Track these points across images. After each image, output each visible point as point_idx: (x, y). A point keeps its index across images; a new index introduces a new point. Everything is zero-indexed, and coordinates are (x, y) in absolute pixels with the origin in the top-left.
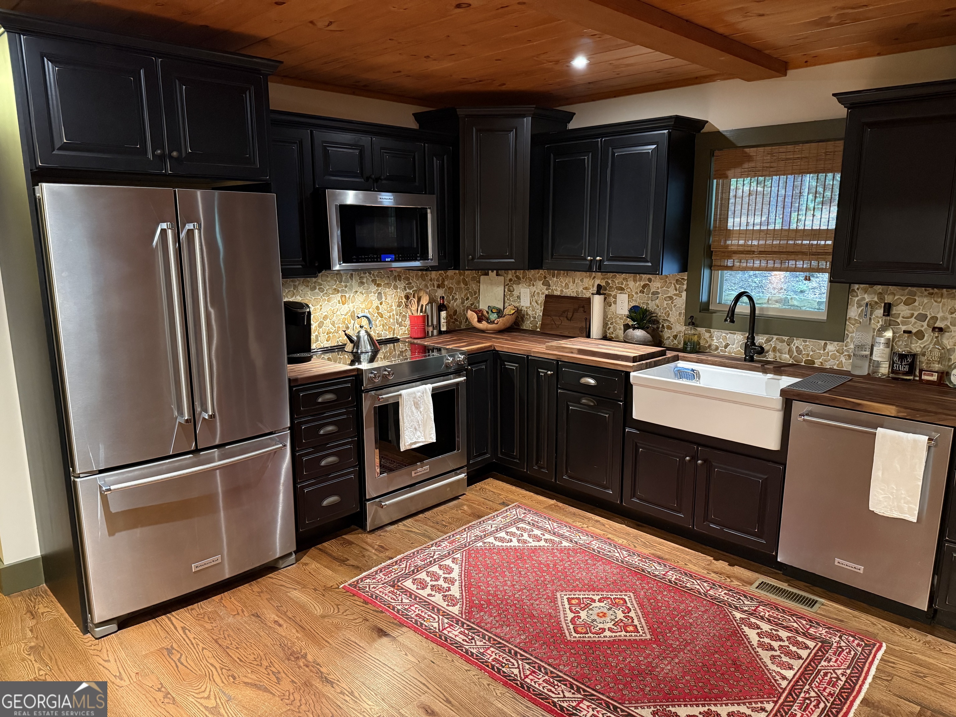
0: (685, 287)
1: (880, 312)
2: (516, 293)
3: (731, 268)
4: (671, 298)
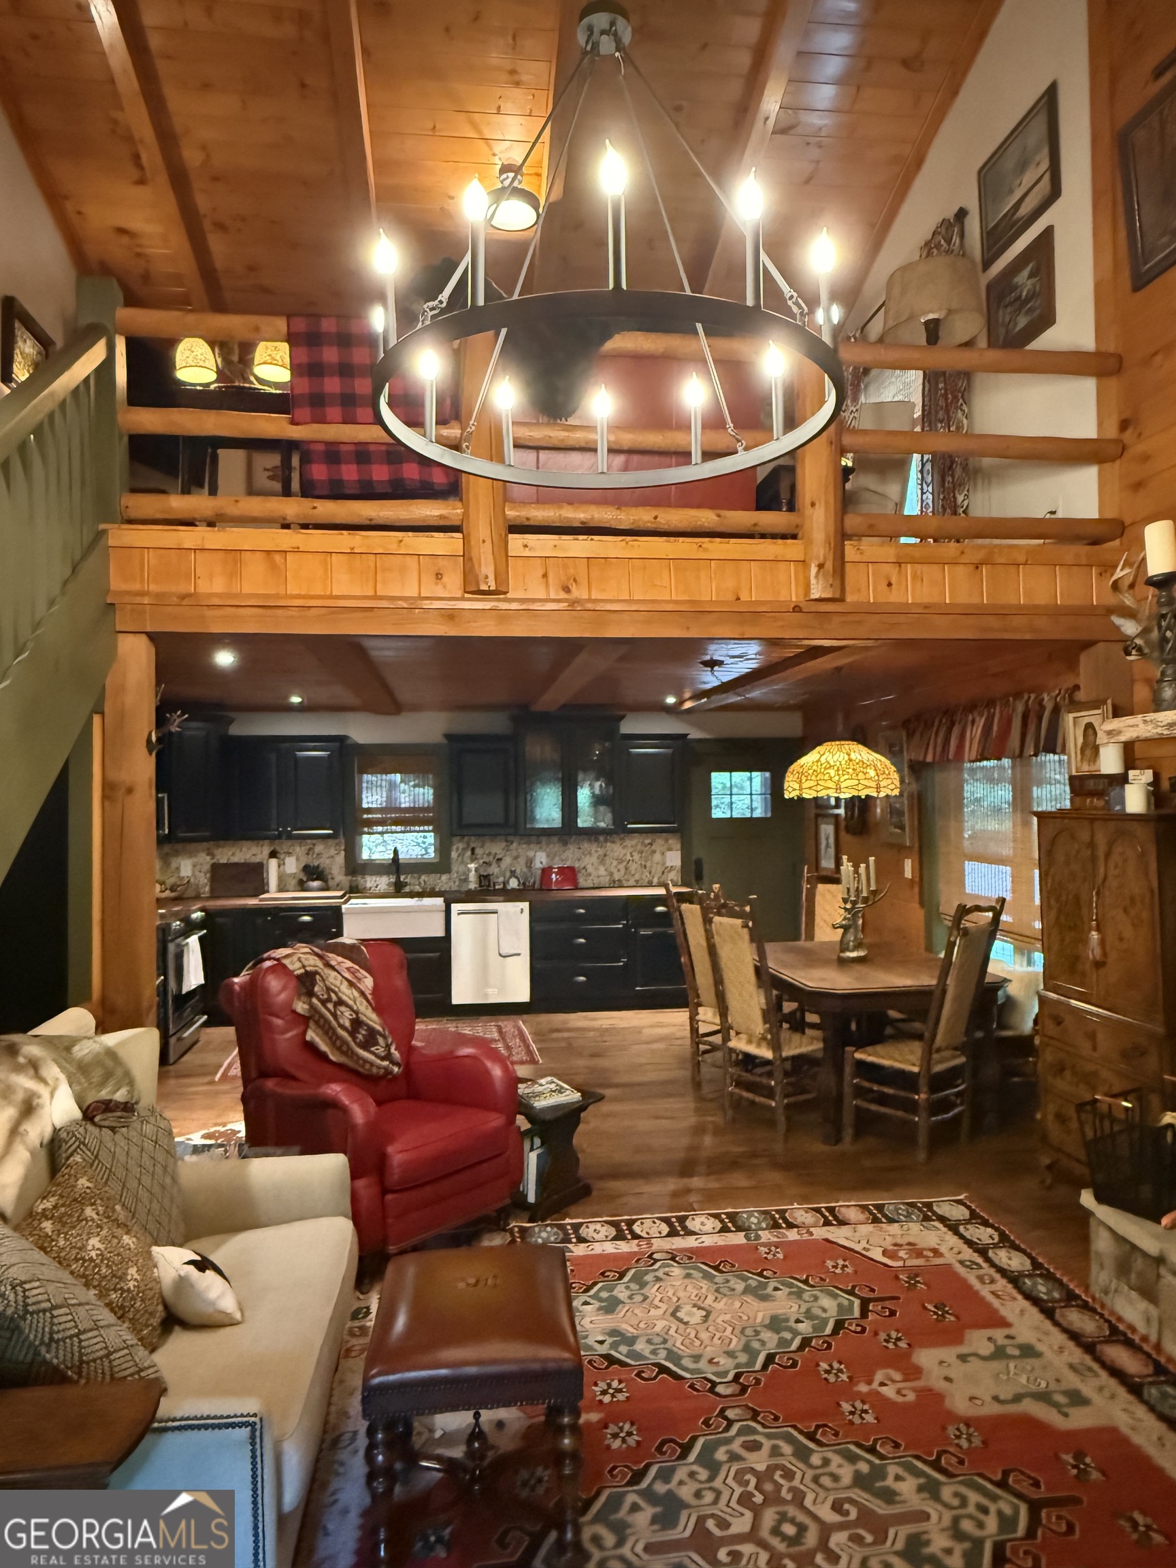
0: (343, 847)
1: (469, 853)
2: (174, 865)
3: (369, 833)
4: (332, 857)
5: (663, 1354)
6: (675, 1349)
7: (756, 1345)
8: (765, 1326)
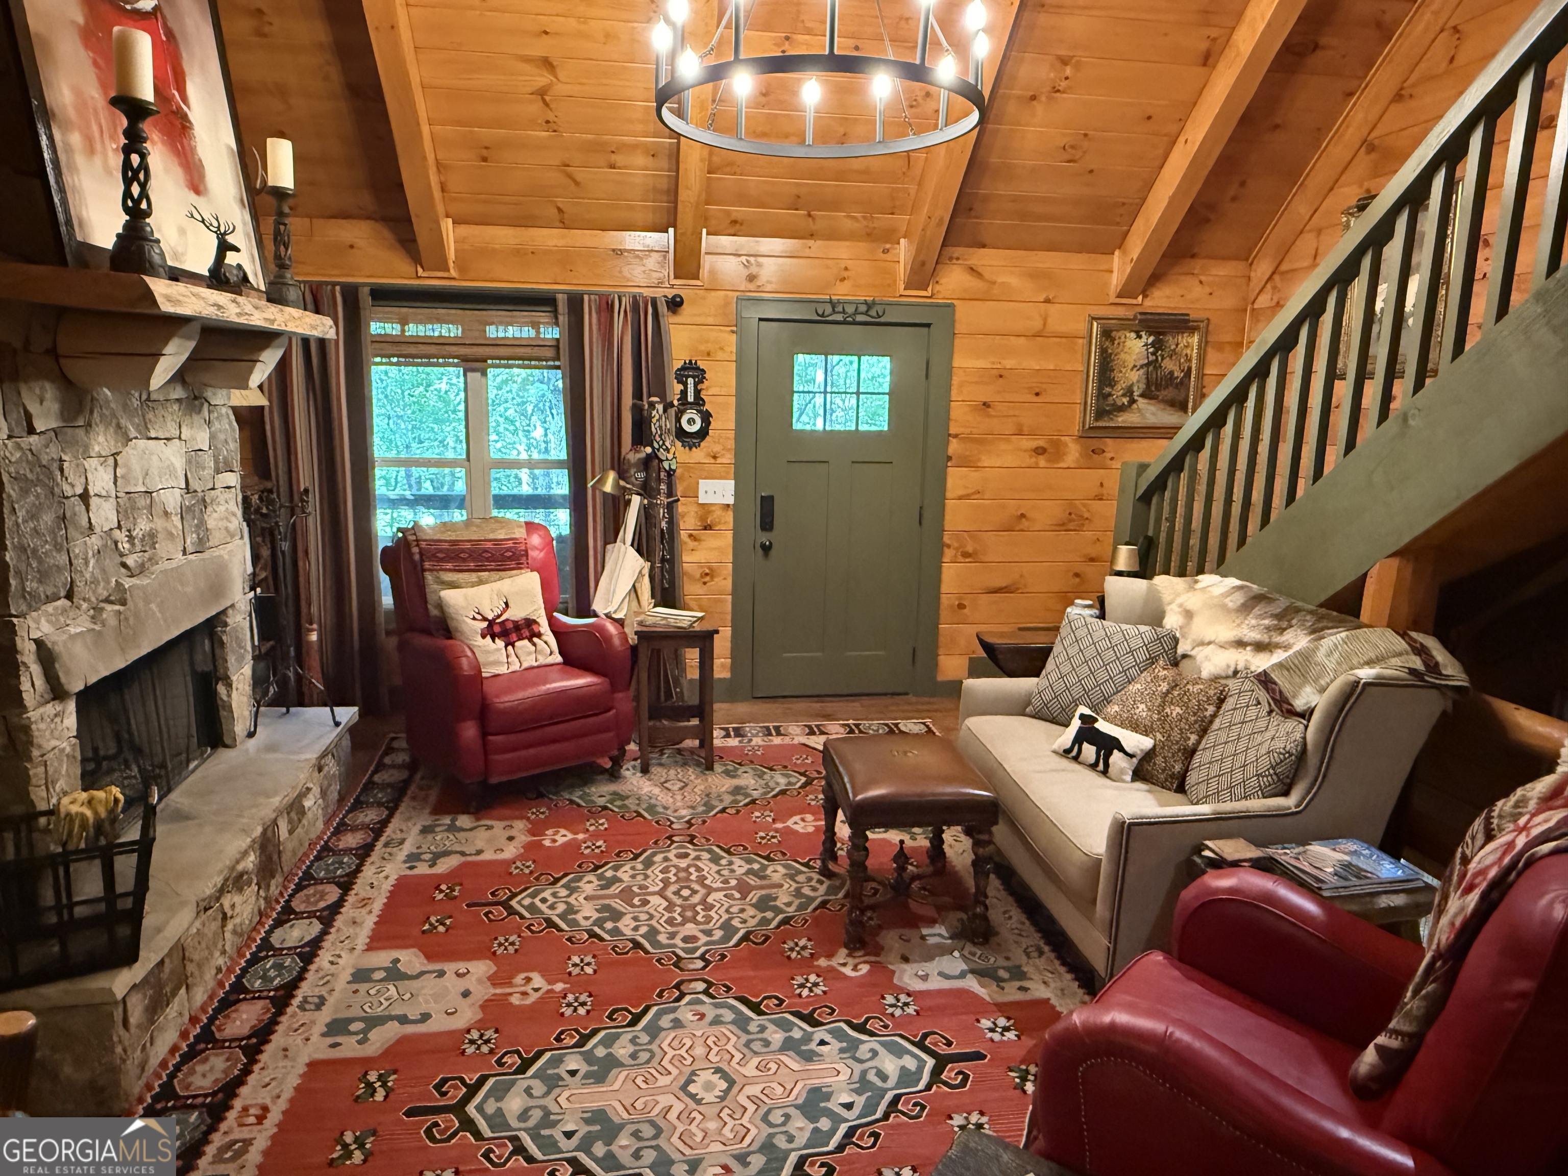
5: (753, 1027)
6: (739, 1033)
7: (645, 1038)
8: (621, 1065)
